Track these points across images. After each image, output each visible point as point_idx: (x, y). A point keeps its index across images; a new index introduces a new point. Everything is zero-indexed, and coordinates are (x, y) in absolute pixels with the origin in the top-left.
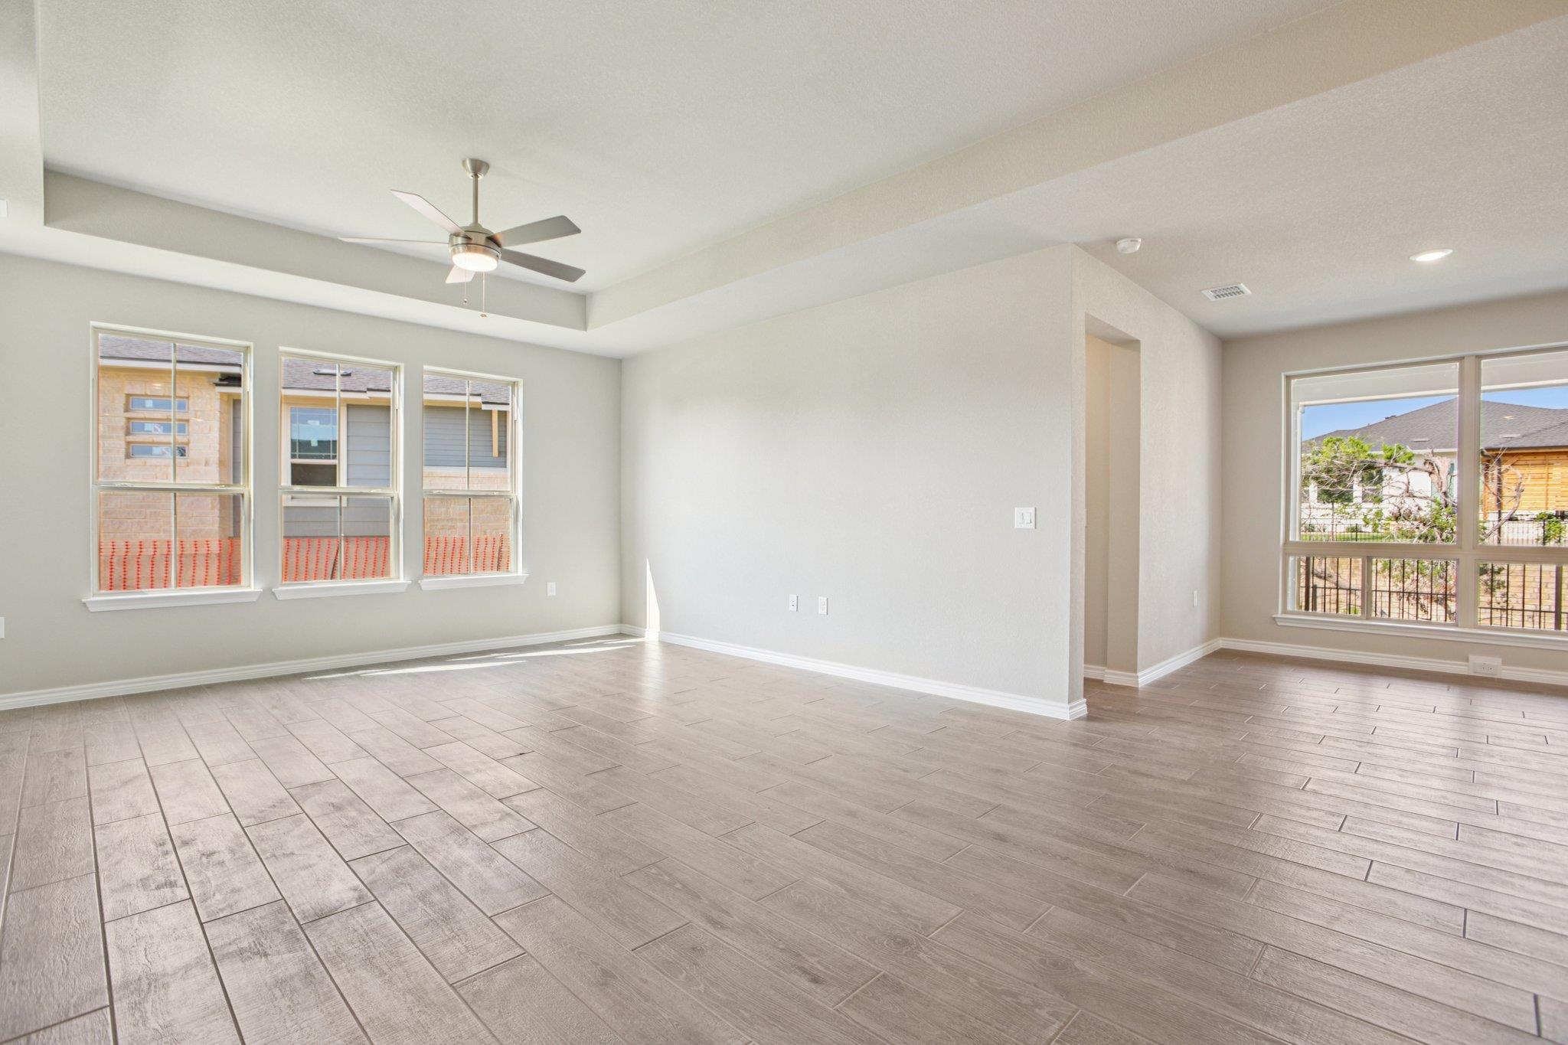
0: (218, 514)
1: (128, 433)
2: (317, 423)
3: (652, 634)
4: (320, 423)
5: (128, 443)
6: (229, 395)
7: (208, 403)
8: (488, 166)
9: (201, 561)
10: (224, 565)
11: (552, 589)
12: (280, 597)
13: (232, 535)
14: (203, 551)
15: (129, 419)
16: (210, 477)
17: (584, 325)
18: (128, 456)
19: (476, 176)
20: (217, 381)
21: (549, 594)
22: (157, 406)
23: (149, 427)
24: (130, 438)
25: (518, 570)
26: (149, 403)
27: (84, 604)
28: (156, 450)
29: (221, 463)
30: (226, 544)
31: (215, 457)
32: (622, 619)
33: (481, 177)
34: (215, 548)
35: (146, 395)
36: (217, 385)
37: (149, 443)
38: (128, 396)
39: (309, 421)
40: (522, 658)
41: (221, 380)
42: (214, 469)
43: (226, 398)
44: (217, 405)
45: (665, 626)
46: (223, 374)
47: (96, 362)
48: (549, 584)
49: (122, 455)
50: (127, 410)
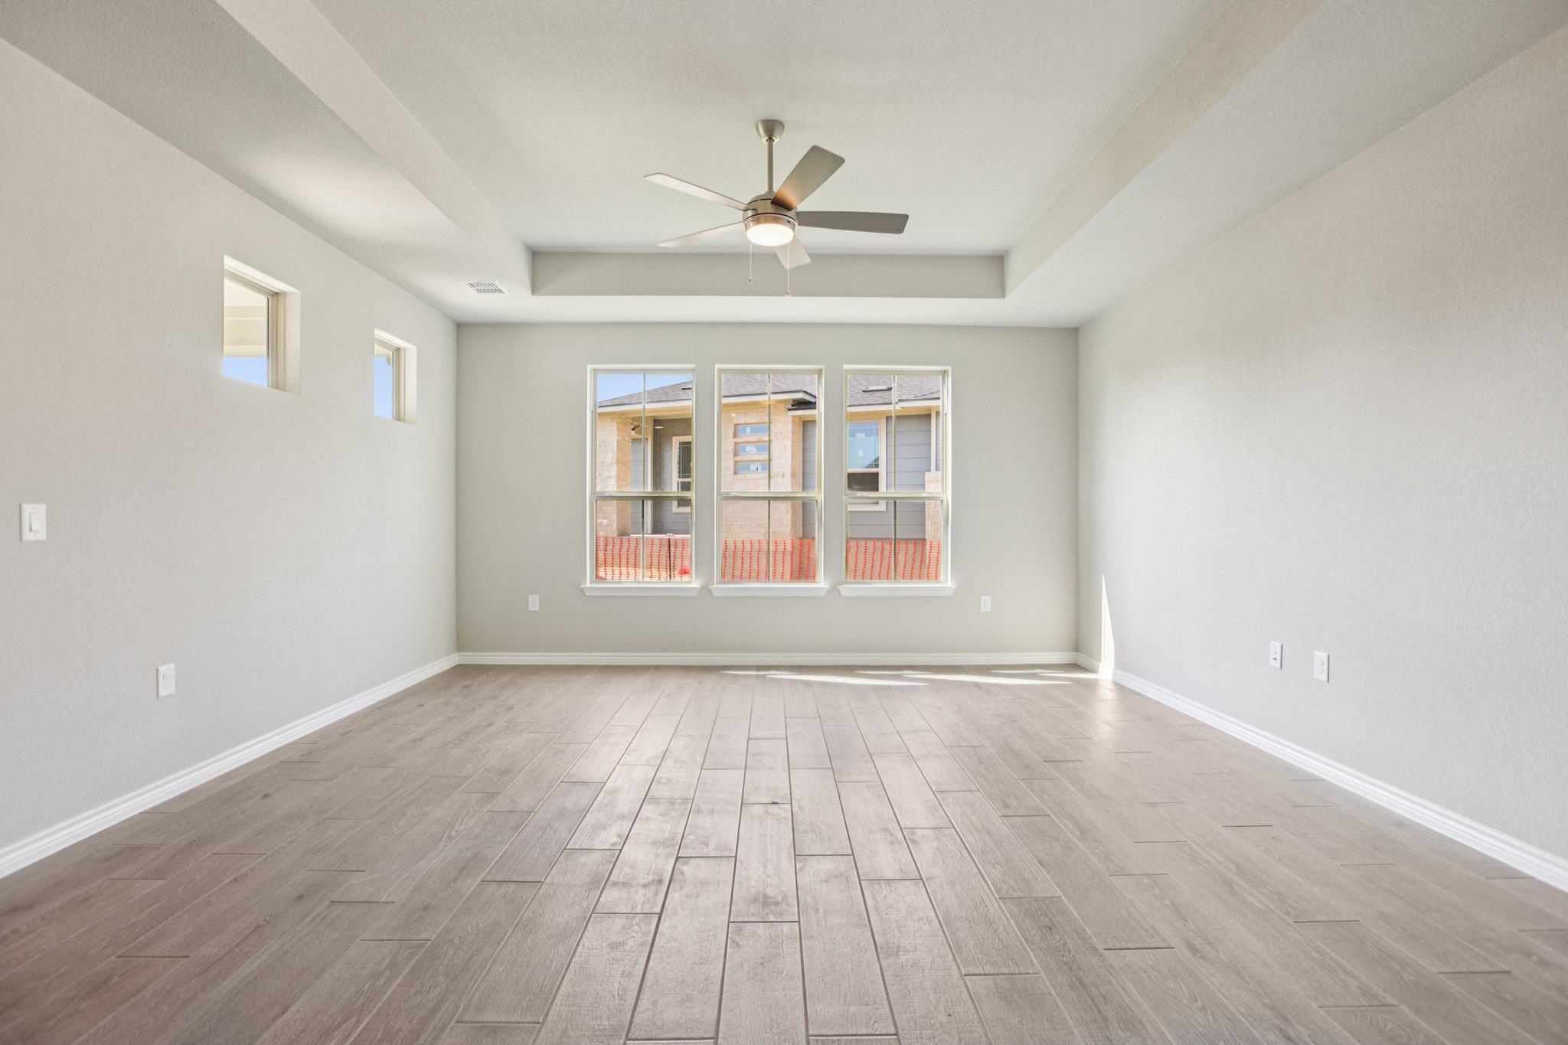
0: (790, 519)
1: (735, 454)
2: (863, 435)
3: (1106, 671)
4: (865, 436)
5: (736, 462)
6: (799, 417)
7: (785, 424)
8: (781, 124)
9: (779, 557)
10: (796, 558)
11: (986, 604)
12: (715, 594)
13: (801, 536)
14: (781, 548)
15: (736, 443)
16: (784, 485)
17: (1002, 292)
18: (735, 473)
19: (770, 139)
20: (790, 407)
21: (983, 609)
22: (753, 431)
23: (748, 448)
24: (737, 458)
25: (947, 582)
26: (748, 430)
27: (582, 589)
28: (753, 467)
29: (793, 475)
30: (797, 542)
31: (788, 471)
32: (1077, 648)
33: (776, 140)
34: (789, 548)
35: (746, 424)
36: (789, 410)
37: (748, 461)
38: (736, 425)
39: (857, 435)
40: (921, 680)
41: (793, 405)
42: (788, 479)
43: (797, 420)
44: (790, 426)
45: (1121, 664)
46: (794, 400)
47: (720, 401)
48: (983, 598)
49: (732, 472)
50: (734, 437)
